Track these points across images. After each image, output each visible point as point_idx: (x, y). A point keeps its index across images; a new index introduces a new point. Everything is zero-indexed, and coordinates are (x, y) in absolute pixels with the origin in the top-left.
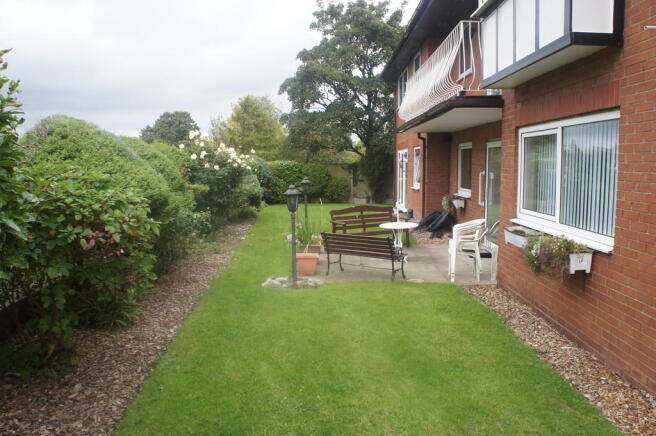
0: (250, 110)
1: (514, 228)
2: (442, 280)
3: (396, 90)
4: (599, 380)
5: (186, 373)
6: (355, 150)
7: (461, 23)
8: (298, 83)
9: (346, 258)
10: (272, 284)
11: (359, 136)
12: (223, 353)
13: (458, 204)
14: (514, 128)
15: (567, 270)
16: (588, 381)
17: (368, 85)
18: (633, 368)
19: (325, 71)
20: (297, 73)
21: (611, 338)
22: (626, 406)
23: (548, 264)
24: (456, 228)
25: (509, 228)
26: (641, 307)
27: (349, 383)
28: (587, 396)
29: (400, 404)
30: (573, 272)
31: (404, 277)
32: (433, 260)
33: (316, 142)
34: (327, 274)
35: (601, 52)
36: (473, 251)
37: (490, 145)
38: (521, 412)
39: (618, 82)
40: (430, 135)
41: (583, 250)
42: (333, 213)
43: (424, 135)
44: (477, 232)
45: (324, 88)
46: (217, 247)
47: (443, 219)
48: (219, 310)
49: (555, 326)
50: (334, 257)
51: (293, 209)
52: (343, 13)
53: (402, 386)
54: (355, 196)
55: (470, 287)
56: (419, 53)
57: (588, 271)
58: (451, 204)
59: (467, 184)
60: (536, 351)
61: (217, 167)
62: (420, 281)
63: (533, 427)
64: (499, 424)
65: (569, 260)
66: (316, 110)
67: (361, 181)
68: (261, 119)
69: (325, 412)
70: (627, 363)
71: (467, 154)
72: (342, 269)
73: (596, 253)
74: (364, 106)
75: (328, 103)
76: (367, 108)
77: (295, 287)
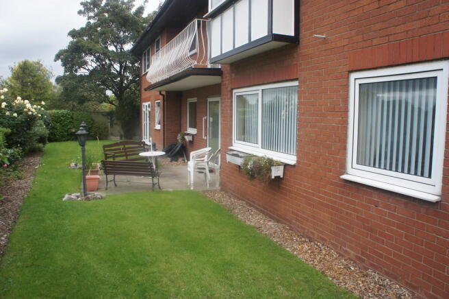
0: (27, 71)
1: (232, 152)
2: (185, 189)
3: (141, 60)
4: (293, 240)
5: (27, 267)
6: (111, 103)
7: (196, 20)
8: (69, 54)
9: (118, 177)
10: (71, 199)
11: (114, 92)
12: (52, 249)
13: (188, 138)
14: (229, 89)
15: (270, 177)
16: (287, 242)
17: (120, 56)
18: (311, 230)
19: (91, 46)
20: (69, 46)
21: (297, 215)
22: (309, 251)
23: (259, 173)
24: (192, 154)
25: (229, 153)
26: (314, 195)
27: (148, 258)
28: (288, 249)
29: (185, 268)
30: (273, 177)
31: (160, 188)
32: (175, 176)
33: (83, 96)
34: (106, 189)
35: (286, 46)
36: (204, 169)
37: (210, 100)
38: (256, 263)
39: (296, 64)
40: (167, 92)
41: (279, 164)
42: (104, 147)
43: (164, 93)
44: (206, 156)
45: (89, 59)
46: (19, 175)
47: (178, 148)
48: (38, 220)
49: (262, 211)
50: (110, 177)
51: (83, 145)
52: (102, 5)
53: (182, 256)
54: (112, 134)
55: (204, 192)
56: (159, 37)
57: (282, 176)
58: (183, 139)
59: (193, 125)
60: (254, 227)
61: (15, 115)
62: (171, 190)
63: (265, 270)
64: (246, 271)
65: (271, 170)
66: (83, 74)
67: (116, 124)
68: (36, 78)
69: (139, 279)
70: (307, 228)
71: (193, 106)
72: (116, 185)
73: (286, 165)
74: (117, 71)
75: (91, 68)
76: (119, 73)
77: (88, 199)
